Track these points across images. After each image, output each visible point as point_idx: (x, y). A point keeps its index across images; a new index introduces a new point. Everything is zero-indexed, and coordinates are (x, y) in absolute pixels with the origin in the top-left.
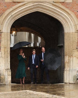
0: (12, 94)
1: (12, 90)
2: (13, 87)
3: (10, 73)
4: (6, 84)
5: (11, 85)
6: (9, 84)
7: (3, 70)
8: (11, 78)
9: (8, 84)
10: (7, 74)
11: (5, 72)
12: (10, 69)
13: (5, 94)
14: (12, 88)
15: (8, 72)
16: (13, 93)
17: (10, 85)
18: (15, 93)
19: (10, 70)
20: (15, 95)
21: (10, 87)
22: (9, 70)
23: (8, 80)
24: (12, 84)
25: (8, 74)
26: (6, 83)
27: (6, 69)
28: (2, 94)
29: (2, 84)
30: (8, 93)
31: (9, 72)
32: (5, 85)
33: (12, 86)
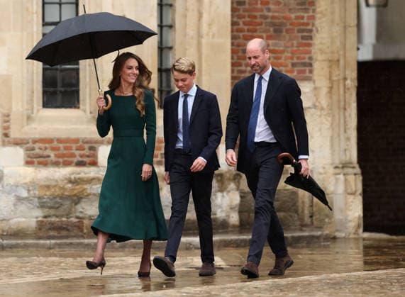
0: (368, 285)
1: (366, 263)
2: (372, 252)
3: (356, 183)
4: (338, 234)
5: (361, 241)
6: (352, 236)
7: (321, 170)
8: (360, 207)
9: (350, 234)
10: (341, 189)
11: (332, 179)
12: (357, 166)
13: (336, 285)
14: (366, 254)
15: (346, 180)
16: (373, 278)
17: (355, 239)
18: (381, 280)
19: (358, 170)
20: (382, 286)
21: (358, 248)
22: (354, 167)
23: (349, 218)
24: (366, 235)
25: (346, 190)
26: (337, 231)
27: (337, 162)
28: (320, 281)
29: (318, 237)
30: (350, 277)
31: (351, 178)
32: (334, 238)
33: (366, 247)
